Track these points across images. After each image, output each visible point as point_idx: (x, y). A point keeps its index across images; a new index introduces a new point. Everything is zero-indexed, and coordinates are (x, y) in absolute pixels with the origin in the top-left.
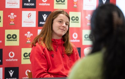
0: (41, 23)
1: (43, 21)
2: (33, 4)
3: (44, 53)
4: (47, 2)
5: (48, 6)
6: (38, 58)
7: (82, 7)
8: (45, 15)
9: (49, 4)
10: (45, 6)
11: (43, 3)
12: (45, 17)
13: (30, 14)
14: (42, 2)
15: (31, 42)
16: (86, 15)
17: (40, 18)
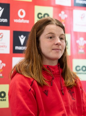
0: (17, 48)
1: (20, 45)
2: (5, 20)
3: (32, 89)
4: (25, 18)
5: (26, 24)
6: (23, 96)
7: (71, 26)
8: (22, 36)
9: (27, 21)
10: (22, 23)
11: (19, 20)
12: (22, 39)
13: (2, 35)
14: (18, 18)
15: (3, 75)
16: (77, 39)
17: (15, 41)
